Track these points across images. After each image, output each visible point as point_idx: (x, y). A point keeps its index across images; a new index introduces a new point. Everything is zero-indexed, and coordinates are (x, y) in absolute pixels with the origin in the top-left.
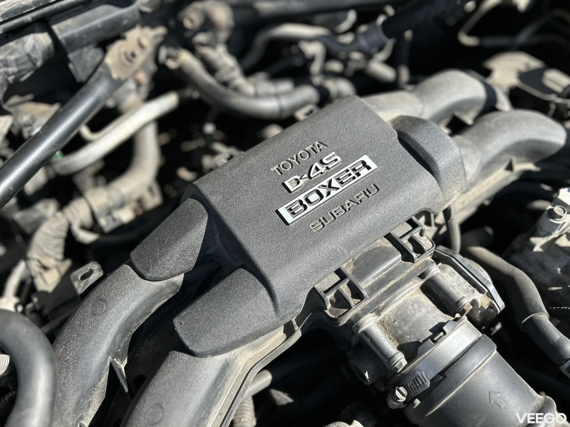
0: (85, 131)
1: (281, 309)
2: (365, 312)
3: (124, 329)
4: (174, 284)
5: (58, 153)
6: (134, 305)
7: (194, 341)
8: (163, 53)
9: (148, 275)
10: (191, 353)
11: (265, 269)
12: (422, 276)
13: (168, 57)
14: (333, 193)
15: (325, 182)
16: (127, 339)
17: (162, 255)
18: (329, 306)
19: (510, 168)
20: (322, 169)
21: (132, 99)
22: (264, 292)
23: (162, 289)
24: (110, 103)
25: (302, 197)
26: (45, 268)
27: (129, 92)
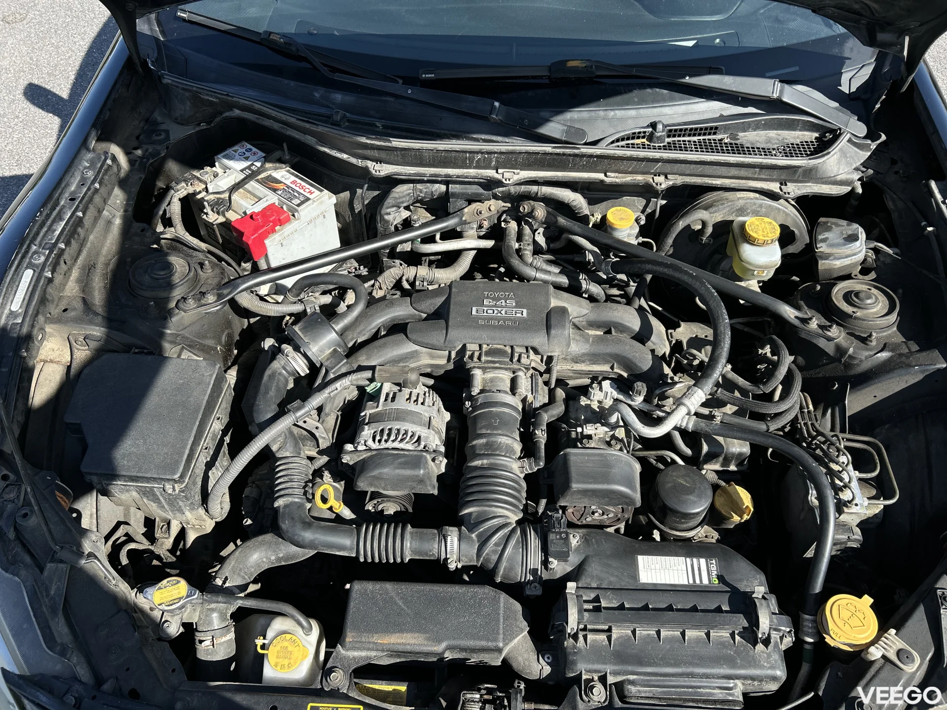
0: (438, 236)
1: (447, 343)
2: (479, 368)
3: (393, 319)
4: (421, 316)
5: (419, 240)
6: (401, 313)
7: (410, 333)
8: (504, 216)
9: (414, 305)
10: (407, 336)
11: (450, 324)
12: (514, 372)
13: (505, 221)
14: (499, 315)
15: (499, 309)
16: (392, 324)
17: (423, 300)
18: (467, 356)
19: (612, 368)
20: (504, 304)
21: (473, 232)
22: (444, 332)
23: (415, 315)
24: (458, 229)
25: (485, 309)
26: (381, 288)
27: (472, 228)
